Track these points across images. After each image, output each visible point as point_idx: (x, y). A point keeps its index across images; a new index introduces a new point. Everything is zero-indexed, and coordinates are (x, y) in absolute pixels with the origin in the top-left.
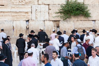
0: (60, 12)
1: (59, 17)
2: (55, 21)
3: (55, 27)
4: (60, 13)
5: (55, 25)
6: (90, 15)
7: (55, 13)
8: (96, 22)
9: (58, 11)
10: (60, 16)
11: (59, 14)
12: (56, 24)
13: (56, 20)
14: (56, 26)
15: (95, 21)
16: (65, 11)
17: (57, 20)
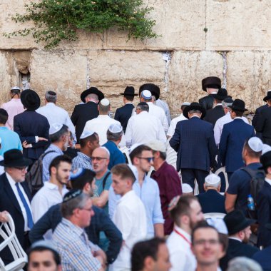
0: (35, 17)
1: (31, 35)
2: (12, 51)
3: (12, 73)
4: (32, 22)
5: (12, 68)
6: (154, 29)
7: (13, 19)
8: (177, 55)
9: (24, 12)
10: (33, 31)
11: (30, 25)
12: (17, 63)
13: (16, 48)
14: (16, 70)
15: (170, 52)
16: (53, 14)
17: (22, 48)
